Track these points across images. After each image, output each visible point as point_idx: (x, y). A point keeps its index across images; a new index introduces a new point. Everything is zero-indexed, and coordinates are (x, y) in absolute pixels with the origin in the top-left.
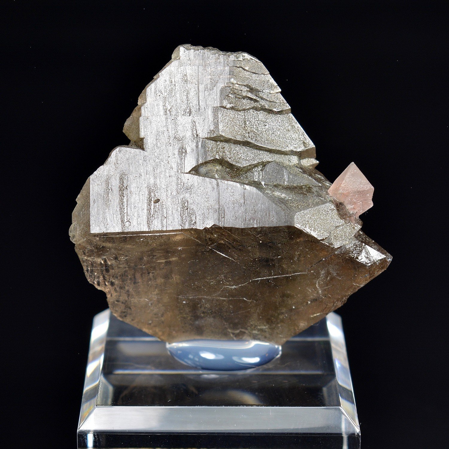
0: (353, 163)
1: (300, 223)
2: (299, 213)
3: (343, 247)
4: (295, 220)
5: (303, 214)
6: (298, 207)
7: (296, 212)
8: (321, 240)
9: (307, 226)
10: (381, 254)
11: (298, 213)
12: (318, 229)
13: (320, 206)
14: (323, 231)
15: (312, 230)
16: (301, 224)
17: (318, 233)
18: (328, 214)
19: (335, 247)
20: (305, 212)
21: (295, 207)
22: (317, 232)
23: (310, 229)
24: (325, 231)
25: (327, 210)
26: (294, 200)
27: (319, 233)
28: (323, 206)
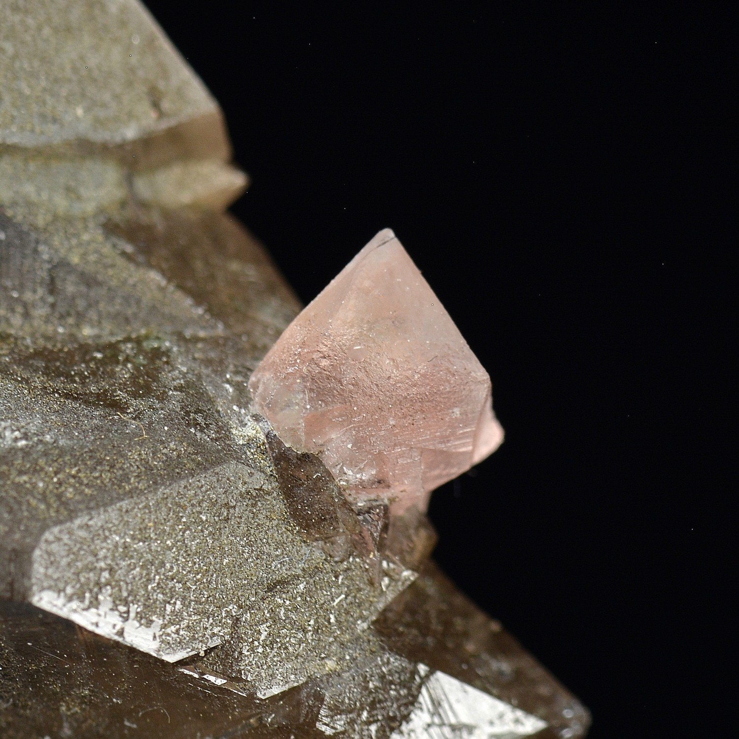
0: (387, 234)
1: (61, 585)
2: (61, 532)
3: (304, 694)
4: (39, 569)
5: (82, 533)
6: (59, 497)
7: (44, 528)
8: (182, 663)
9: (101, 597)
10: (519, 714)
11: (56, 530)
12: (169, 608)
13: (183, 483)
14: (194, 618)
15: (132, 615)
16: (69, 590)
17: (168, 631)
18: (227, 520)
19: (259, 695)
20: (97, 522)
21: (44, 498)
22: (158, 622)
23: (122, 609)
24: (205, 614)
25: (223, 499)
26: (45, 454)
27: (173, 628)
28: (204, 479)
